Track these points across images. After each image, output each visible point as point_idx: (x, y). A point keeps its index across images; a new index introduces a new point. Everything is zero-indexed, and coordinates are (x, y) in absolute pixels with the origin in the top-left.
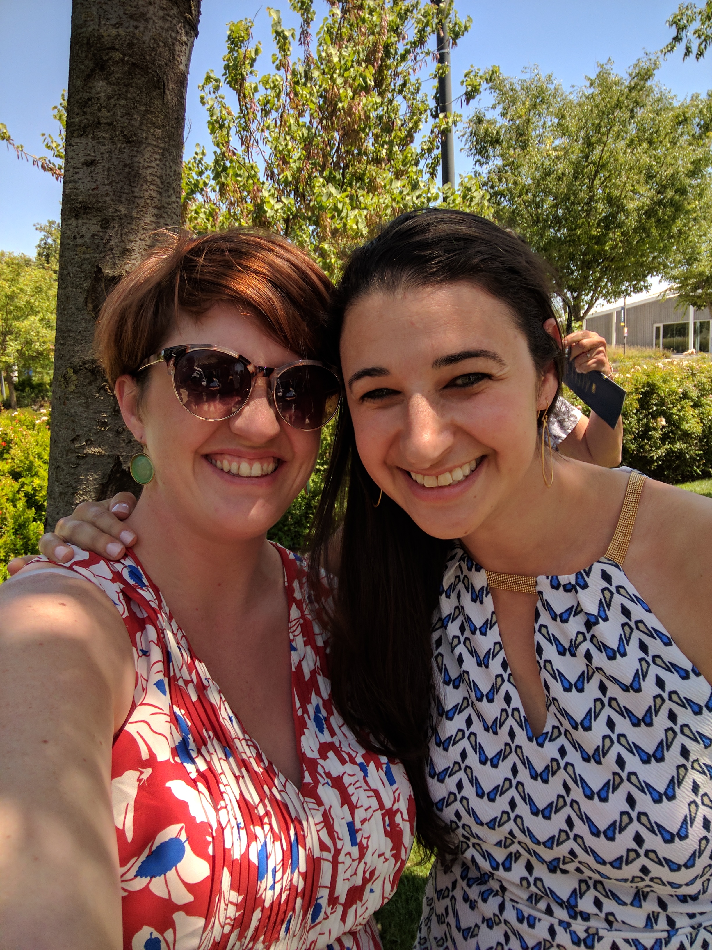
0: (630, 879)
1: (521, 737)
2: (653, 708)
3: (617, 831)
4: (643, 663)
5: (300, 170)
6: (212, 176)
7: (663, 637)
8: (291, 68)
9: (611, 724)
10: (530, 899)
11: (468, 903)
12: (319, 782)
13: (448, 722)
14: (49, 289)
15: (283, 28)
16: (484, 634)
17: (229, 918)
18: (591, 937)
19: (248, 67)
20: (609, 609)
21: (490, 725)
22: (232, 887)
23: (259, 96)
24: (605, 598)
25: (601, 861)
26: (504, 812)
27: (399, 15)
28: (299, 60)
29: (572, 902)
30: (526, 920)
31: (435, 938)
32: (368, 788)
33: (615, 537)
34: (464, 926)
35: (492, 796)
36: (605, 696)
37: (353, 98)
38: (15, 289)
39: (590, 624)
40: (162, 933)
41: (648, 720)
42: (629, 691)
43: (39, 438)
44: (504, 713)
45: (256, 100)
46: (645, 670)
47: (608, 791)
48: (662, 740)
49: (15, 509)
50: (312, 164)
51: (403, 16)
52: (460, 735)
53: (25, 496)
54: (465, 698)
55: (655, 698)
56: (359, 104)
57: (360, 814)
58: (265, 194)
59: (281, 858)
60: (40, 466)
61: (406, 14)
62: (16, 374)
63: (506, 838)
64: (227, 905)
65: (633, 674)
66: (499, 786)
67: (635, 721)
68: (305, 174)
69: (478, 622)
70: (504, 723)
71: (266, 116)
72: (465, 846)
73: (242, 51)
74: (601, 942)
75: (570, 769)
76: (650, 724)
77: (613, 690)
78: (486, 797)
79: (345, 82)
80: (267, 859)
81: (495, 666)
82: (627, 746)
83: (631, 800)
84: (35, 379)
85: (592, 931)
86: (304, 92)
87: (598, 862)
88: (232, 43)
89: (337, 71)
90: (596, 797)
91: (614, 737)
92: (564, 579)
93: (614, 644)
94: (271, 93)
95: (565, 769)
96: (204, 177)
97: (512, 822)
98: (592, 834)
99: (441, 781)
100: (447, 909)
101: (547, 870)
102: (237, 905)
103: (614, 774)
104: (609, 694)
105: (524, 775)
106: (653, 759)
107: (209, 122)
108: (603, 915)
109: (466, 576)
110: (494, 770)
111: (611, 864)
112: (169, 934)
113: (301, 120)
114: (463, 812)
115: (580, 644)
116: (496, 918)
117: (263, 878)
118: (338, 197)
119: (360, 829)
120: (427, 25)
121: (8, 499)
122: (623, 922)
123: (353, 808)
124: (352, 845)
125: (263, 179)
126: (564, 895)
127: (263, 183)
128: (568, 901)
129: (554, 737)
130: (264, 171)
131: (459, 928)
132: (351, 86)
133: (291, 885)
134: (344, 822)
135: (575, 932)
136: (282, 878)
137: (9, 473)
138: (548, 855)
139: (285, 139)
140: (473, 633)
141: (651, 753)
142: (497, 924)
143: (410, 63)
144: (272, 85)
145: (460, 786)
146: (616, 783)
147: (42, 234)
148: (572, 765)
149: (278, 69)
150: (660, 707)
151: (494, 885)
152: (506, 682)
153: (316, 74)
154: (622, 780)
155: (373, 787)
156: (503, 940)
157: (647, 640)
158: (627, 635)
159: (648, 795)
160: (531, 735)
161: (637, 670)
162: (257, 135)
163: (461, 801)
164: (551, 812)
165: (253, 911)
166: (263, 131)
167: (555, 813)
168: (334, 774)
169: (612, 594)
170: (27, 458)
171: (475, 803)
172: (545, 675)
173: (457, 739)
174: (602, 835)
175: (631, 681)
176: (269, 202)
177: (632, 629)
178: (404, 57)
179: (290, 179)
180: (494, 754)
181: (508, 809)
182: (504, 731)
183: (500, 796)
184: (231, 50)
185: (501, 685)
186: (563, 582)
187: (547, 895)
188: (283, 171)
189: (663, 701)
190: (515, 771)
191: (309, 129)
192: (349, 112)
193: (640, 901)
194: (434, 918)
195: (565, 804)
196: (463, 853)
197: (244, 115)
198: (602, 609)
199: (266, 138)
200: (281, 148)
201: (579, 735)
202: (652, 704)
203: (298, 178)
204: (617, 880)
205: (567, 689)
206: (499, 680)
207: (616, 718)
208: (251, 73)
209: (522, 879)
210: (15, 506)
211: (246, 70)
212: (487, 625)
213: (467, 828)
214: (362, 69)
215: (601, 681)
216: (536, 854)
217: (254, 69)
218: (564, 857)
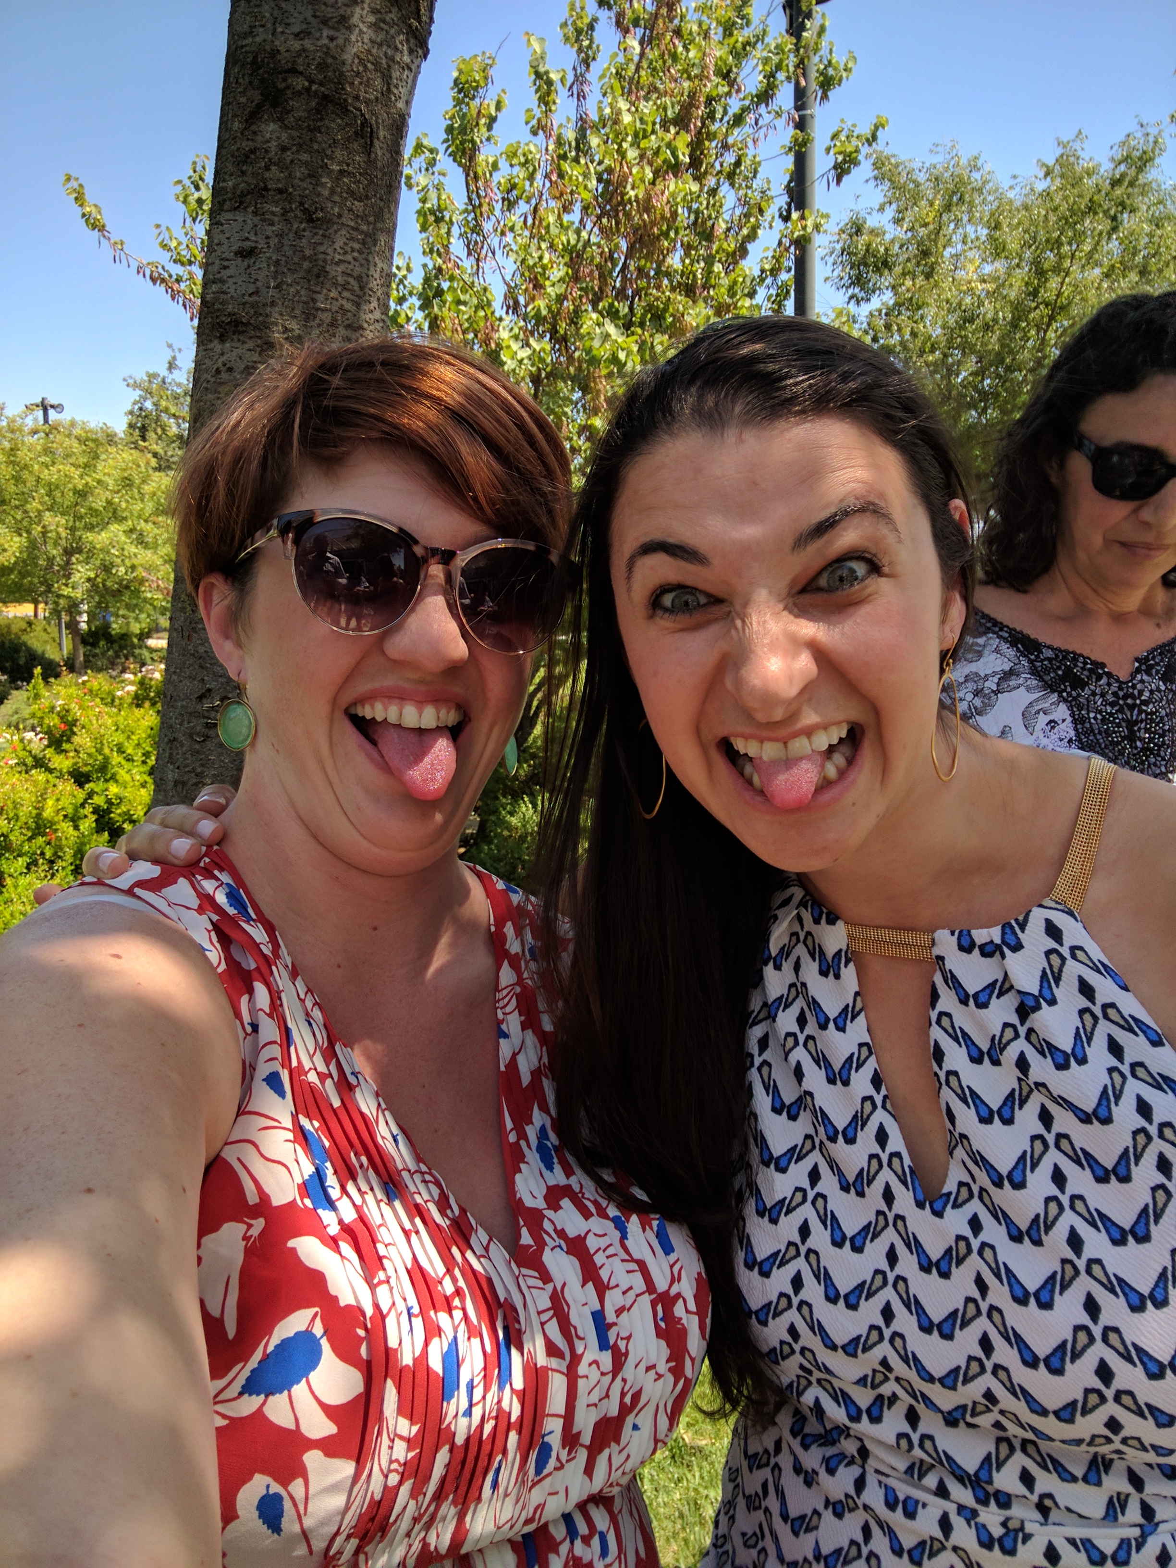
0: (1088, 1439)
1: (904, 1201)
2: (1131, 1150)
3: (1068, 1359)
4: (1115, 1075)
5: (561, 299)
6: (418, 303)
7: (1149, 1032)
8: (554, 133)
9: (1059, 1178)
10: (910, 1470)
11: (802, 1476)
12: (546, 1244)
13: (778, 1176)
14: (144, 482)
15: (547, 67)
16: (842, 1029)
17: (397, 1461)
18: (1012, 1534)
19: (484, 130)
20: (1057, 986)
21: (851, 1181)
22: (400, 1411)
23: (500, 177)
24: (1051, 966)
25: (1039, 1410)
26: (872, 1327)
27: (733, 51)
28: (569, 119)
29: (983, 1475)
30: (900, 1506)
31: (744, 1534)
32: (627, 1257)
33: (1067, 865)
34: (793, 1513)
35: (853, 1300)
36: (1049, 1131)
37: (653, 183)
38: (89, 479)
39: (1024, 1012)
40: (285, 1485)
41: (1122, 1171)
42: (1091, 1123)
43: (121, 719)
44: (874, 1162)
45: (494, 184)
46: (1118, 1087)
47: (1052, 1291)
48: (1147, 1205)
49: (76, 833)
50: (581, 289)
51: (740, 53)
52: (799, 1196)
53: (93, 813)
54: (808, 1137)
55: (1135, 1133)
56: (663, 193)
57: (613, 1299)
58: (504, 334)
59: (481, 1365)
60: (120, 765)
61: (744, 49)
62: (85, 617)
63: (874, 1371)
64: (393, 1441)
65: (1098, 1094)
66: (864, 1282)
67: (1100, 1173)
68: (568, 305)
69: (832, 1010)
70: (874, 1177)
71: (509, 210)
72: (803, 1382)
73: (475, 104)
74: (1029, 1543)
75: (988, 1253)
76: (1125, 1179)
77: (1063, 1121)
78: (841, 1302)
79: (642, 156)
80: (459, 1366)
81: (861, 1082)
82: (1087, 1216)
83: (1092, 1307)
84: (116, 627)
85: (1012, 1525)
86: (573, 171)
87: (1033, 1411)
88: (460, 92)
89: (629, 139)
90: (1032, 1300)
91: (1065, 1200)
92: (981, 936)
93: (1066, 1043)
94: (520, 173)
95: (980, 1253)
96: (406, 305)
97: (886, 1343)
98: (1025, 1363)
99: (766, 1274)
100: (765, 1486)
101: (942, 1422)
102: (408, 1440)
103: (1064, 1261)
104: (1057, 1128)
105: (908, 1264)
106: (1130, 1238)
107: (419, 212)
108: (1035, 1498)
109: (809, 933)
110: (856, 1256)
111: (1056, 1413)
112: (297, 1487)
113: (566, 218)
114: (802, 1327)
115: (1008, 1043)
116: (850, 1501)
117: (452, 1396)
118: (620, 340)
119: (615, 1324)
120: (779, 67)
121: (65, 816)
122: (1069, 1510)
123: (602, 1289)
124: (601, 1349)
125: (500, 312)
126: (970, 1464)
127: (501, 319)
128: (976, 1474)
129: (960, 1200)
130: (502, 298)
131: (785, 1517)
132: (650, 164)
133: (500, 1409)
134: (587, 1312)
135: (984, 1526)
136: (484, 1398)
137: (70, 773)
138: (946, 1400)
139: (540, 248)
140: (823, 1026)
141: (1127, 1227)
142: (851, 1510)
143: (747, 130)
144: (523, 160)
145: (797, 1282)
146: (1067, 1278)
147: (136, 394)
148: (993, 1248)
149: (535, 133)
150: (1143, 1150)
151: (850, 1447)
152: (880, 1110)
153: (594, 141)
154: (1077, 1272)
155: (636, 1256)
156: (859, 1538)
157: (1122, 1036)
158: (1089, 1029)
159: (1122, 1298)
160: (921, 1197)
161: (1106, 1087)
162: (494, 241)
163: (799, 1309)
164: (954, 1326)
165: (436, 1452)
166: (503, 233)
167: (961, 1328)
168: (572, 1233)
169: (1063, 959)
170: (100, 751)
171: (824, 1312)
172: (947, 1095)
173: (794, 1204)
174: (1042, 1365)
175: (1094, 1105)
176: (508, 347)
177: (1095, 1019)
178: (738, 120)
179: (544, 312)
180: (856, 1230)
181: (880, 1322)
182: (876, 1190)
183: (866, 1299)
184: (458, 103)
185: (872, 1113)
186: (978, 942)
187: (942, 1464)
188: (533, 299)
189: (1149, 1138)
190: (892, 1257)
191: (578, 232)
192: (646, 206)
193: (1098, 1472)
194: (741, 1502)
195: (979, 1313)
196: (800, 1394)
197: (474, 207)
198: (1045, 985)
199: (508, 245)
200: (531, 262)
201: (1005, 1197)
202: (1130, 1143)
203: (558, 313)
204: (1063, 1442)
205: (986, 1119)
206: (868, 1106)
207: (1068, 1167)
208: (488, 139)
209: (900, 1436)
210: (76, 828)
211: (480, 134)
212: (847, 1015)
213: (807, 1353)
214: (669, 137)
215: (1043, 1107)
216: (926, 1399)
217: (493, 133)
218: (975, 1403)
